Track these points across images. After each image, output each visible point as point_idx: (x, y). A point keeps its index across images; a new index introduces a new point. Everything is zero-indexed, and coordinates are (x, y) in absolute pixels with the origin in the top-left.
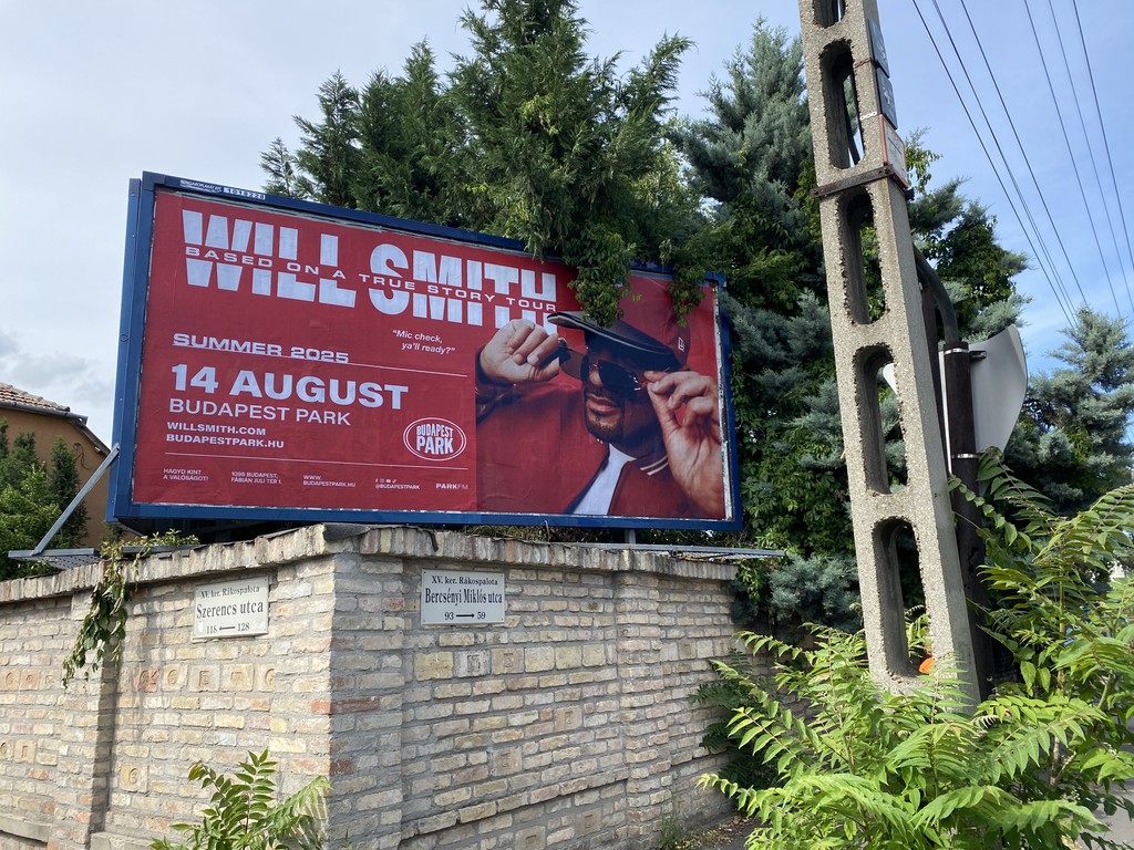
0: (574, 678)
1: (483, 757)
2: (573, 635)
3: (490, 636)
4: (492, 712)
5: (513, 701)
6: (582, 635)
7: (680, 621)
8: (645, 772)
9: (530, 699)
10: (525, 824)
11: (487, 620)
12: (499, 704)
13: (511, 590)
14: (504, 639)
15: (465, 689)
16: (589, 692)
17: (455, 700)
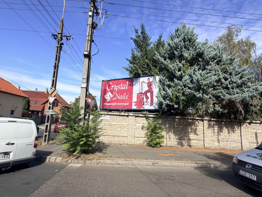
0: (119, 125)
1: (106, 130)
2: (120, 121)
3: (107, 121)
4: (107, 127)
5: (110, 126)
6: (121, 121)
7: (142, 121)
8: (129, 136)
9: (112, 127)
10: (111, 137)
11: (107, 119)
12: (108, 126)
13: (110, 117)
14: (109, 121)
15: (104, 125)
16: (122, 127)
17: (103, 125)
